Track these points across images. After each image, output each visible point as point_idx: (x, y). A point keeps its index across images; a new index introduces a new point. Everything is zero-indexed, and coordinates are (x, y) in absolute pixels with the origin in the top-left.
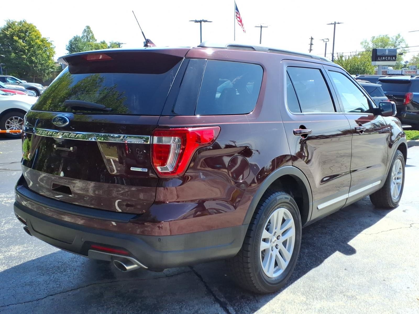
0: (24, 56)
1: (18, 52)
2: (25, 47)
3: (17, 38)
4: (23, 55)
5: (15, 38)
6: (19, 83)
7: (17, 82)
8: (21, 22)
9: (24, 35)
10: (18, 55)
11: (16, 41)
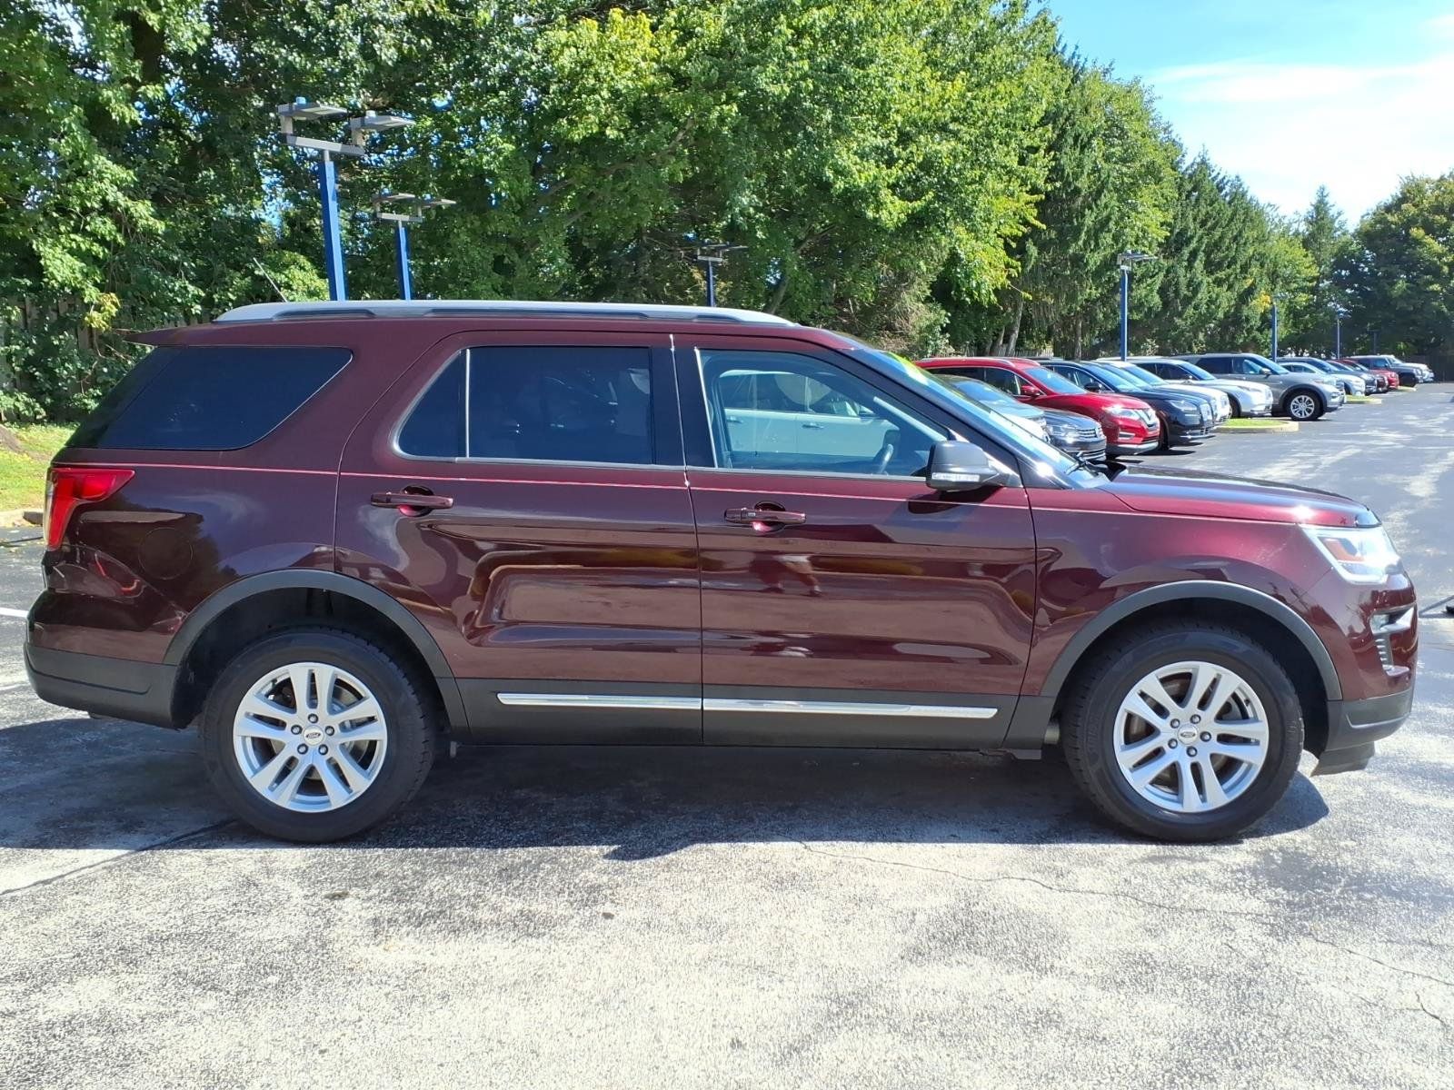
0: (1436, 287)
1: (1417, 277)
2: (1440, 256)
3: (1422, 232)
4: (1432, 283)
5: (1417, 232)
6: (1268, 375)
7: (1261, 373)
8: (1442, 179)
9: (1445, 220)
10: (1418, 285)
11: (1418, 242)
